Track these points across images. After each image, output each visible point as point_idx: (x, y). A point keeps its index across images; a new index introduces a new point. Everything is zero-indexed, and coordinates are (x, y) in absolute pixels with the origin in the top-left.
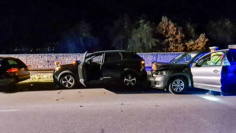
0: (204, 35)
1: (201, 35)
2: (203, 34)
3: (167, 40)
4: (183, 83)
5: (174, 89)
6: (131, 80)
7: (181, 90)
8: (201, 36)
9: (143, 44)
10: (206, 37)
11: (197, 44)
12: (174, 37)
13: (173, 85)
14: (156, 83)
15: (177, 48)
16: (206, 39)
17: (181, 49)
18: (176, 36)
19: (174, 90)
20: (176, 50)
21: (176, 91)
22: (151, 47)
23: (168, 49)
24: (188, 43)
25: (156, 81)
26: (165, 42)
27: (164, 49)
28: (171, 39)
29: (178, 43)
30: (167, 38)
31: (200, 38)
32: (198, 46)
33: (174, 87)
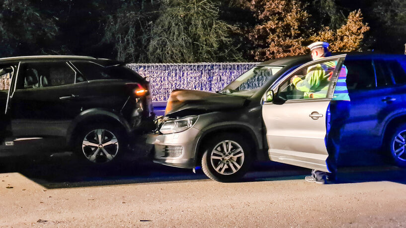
0: (357, 15)
1: (351, 13)
2: (356, 13)
3: (261, 27)
4: (241, 149)
5: (216, 167)
6: (104, 145)
7: (235, 171)
8: (351, 17)
9: (195, 38)
10: (365, 19)
11: (342, 39)
12: (281, 19)
13: (213, 157)
14: (167, 151)
15: (287, 49)
16: (365, 24)
17: (298, 51)
18: (285, 15)
19: (217, 170)
20: (286, 55)
21: (222, 172)
22: (215, 46)
23: (263, 54)
24: (318, 34)
25: (166, 147)
26: (255, 31)
27: (255, 53)
28: (271, 24)
29: (290, 37)
30: (260, 22)
31: (348, 23)
32: (342, 44)
33: (217, 162)
